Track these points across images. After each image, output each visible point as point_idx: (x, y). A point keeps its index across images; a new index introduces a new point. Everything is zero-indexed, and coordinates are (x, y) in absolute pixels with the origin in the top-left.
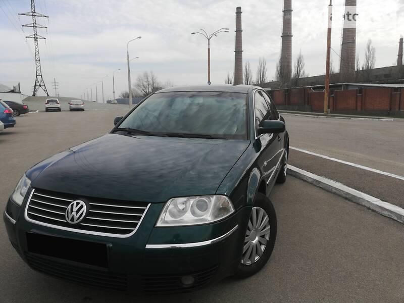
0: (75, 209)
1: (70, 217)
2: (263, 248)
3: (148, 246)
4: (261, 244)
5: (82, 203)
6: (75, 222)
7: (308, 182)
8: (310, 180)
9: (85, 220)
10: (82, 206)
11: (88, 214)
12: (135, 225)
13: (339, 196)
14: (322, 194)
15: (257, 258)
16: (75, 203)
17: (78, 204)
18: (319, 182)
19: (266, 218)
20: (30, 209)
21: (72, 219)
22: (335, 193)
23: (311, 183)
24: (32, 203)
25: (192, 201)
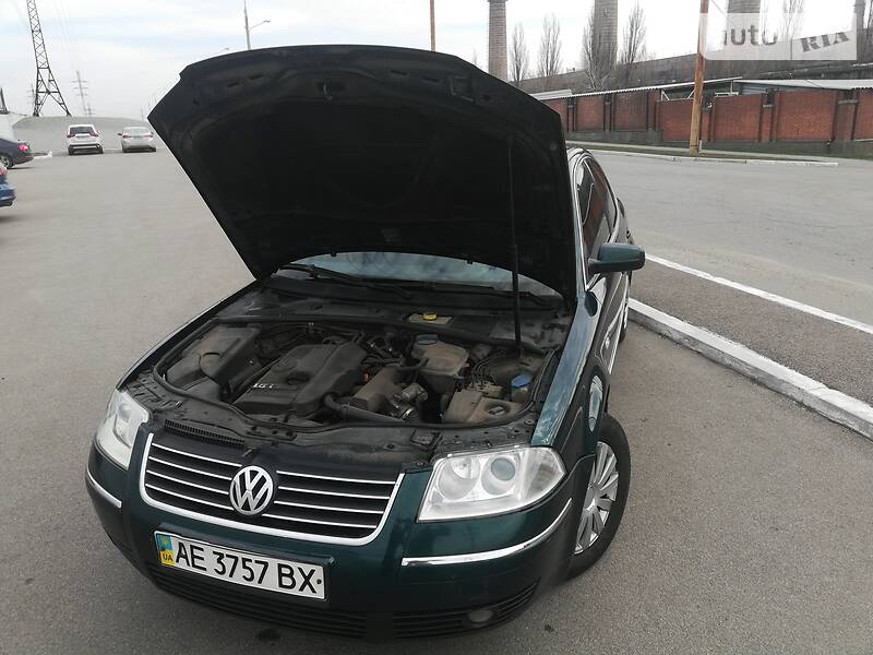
0: (250, 486)
1: (241, 502)
2: (604, 515)
4: (600, 509)
5: (262, 472)
6: (253, 511)
8: (676, 336)
9: (272, 508)
10: (263, 480)
11: (278, 494)
12: (376, 519)
15: (593, 537)
16: (247, 471)
17: (254, 474)
19: (611, 459)
20: (149, 478)
21: (246, 506)
24: (151, 464)
25: (483, 460)
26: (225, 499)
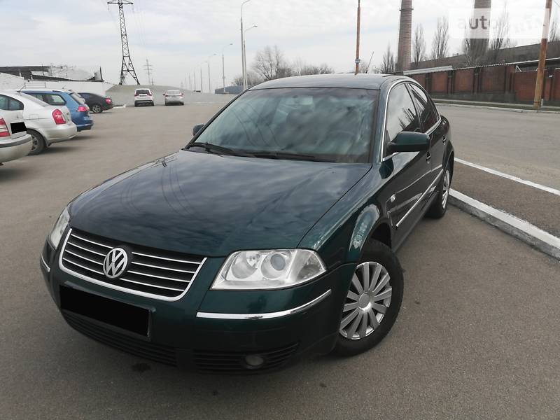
0: (114, 260)
1: (108, 270)
2: (379, 317)
3: (200, 315)
4: (376, 312)
5: (122, 252)
6: (114, 276)
7: (478, 218)
8: (482, 216)
9: (125, 275)
10: (122, 257)
11: (130, 266)
12: (184, 285)
13: (522, 241)
14: (494, 238)
15: (369, 331)
16: (114, 251)
17: (118, 252)
18: (495, 219)
19: (385, 276)
20: (66, 255)
21: (110, 273)
22: (516, 237)
23: (483, 220)
24: (69, 246)
25: (265, 255)
26: (100, 268)
